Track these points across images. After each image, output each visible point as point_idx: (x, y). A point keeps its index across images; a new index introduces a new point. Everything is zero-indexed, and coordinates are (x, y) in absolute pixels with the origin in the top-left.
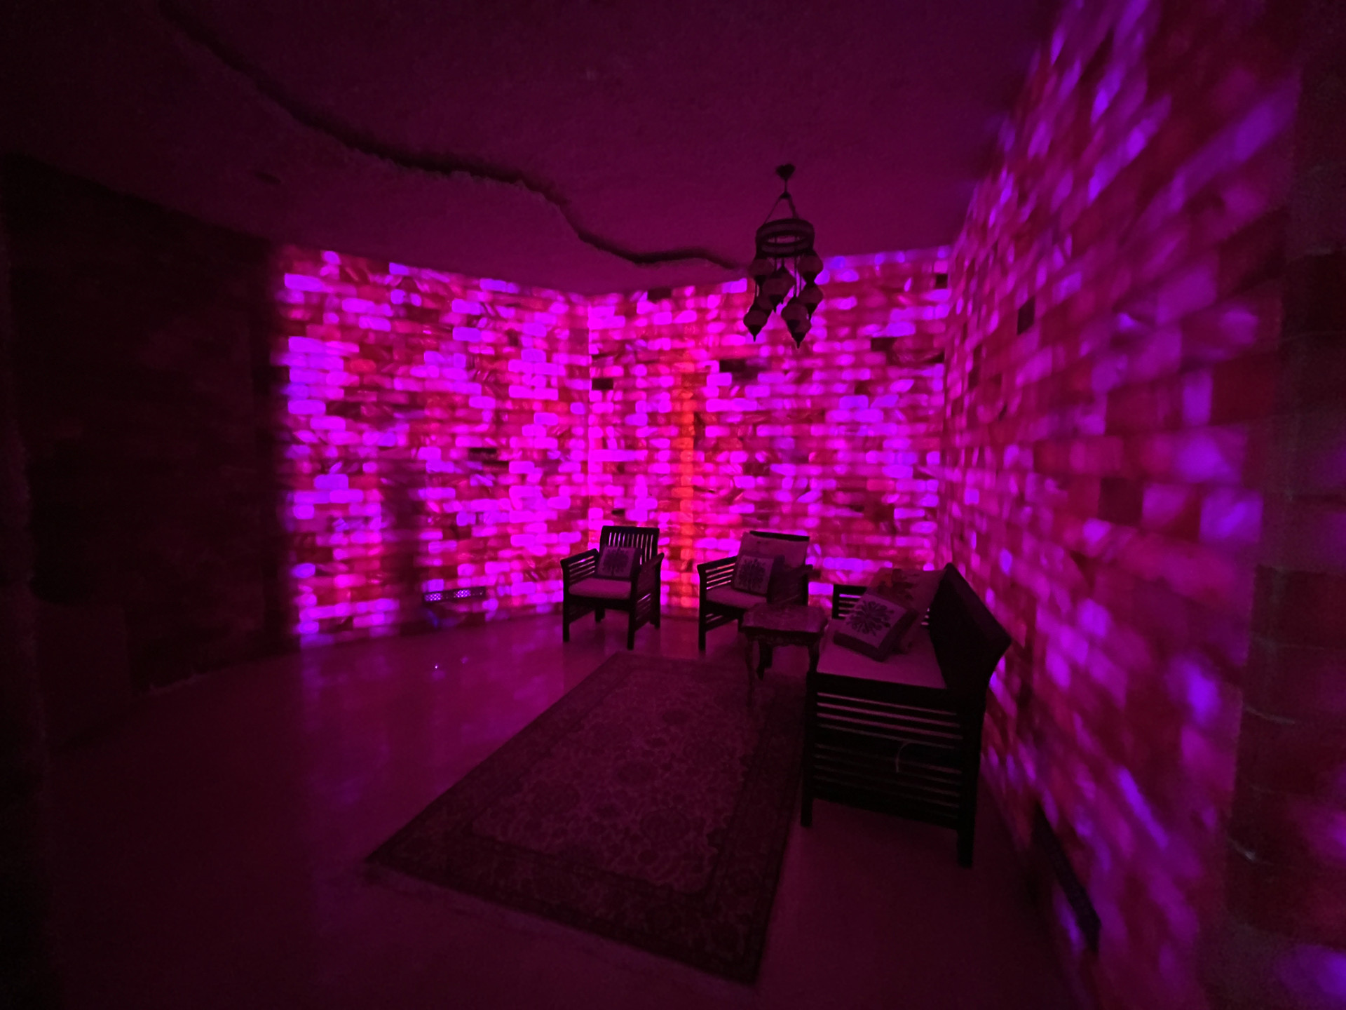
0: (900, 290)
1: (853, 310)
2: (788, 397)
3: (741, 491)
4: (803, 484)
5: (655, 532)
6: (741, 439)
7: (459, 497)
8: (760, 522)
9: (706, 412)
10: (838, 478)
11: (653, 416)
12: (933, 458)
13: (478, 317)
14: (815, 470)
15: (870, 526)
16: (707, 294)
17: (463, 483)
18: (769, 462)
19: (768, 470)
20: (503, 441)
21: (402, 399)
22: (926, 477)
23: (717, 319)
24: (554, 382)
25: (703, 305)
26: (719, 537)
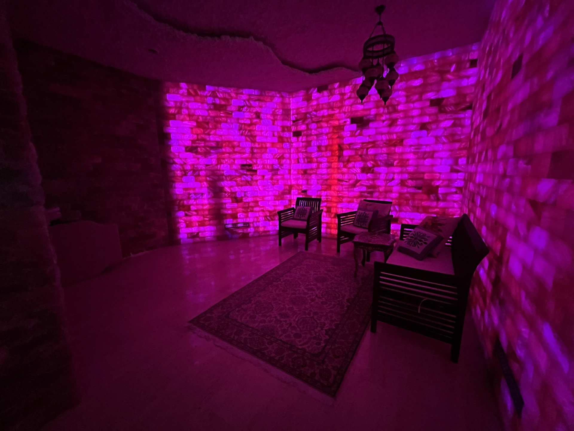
0: (448, 72)
1: (420, 86)
2: (384, 134)
3: (360, 180)
4: (391, 176)
5: (319, 200)
6: (361, 156)
7: (238, 185)
8: (369, 195)
9: (343, 144)
10: (409, 173)
11: (319, 147)
12: (462, 161)
13: (243, 107)
14: (396, 170)
15: (425, 197)
16: (345, 86)
17: (239, 179)
18: (374, 166)
19: (373, 170)
20: (255, 161)
21: (214, 144)
22: (458, 171)
23: (350, 98)
24: (276, 134)
25: (343, 92)
26: (349, 202)
